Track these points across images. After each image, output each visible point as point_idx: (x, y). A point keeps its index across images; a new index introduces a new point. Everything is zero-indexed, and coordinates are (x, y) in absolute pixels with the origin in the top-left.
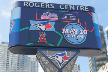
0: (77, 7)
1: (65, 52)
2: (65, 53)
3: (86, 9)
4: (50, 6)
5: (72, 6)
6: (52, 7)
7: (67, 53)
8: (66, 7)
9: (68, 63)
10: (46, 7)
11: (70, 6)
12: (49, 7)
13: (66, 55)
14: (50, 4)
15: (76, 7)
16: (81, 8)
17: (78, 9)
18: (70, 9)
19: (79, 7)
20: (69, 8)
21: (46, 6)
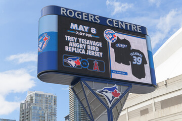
0: (128, 24)
1: (116, 85)
2: (115, 87)
3: (138, 29)
4: (95, 19)
5: (122, 22)
6: (97, 21)
7: (117, 88)
8: (115, 23)
9: (118, 100)
10: (90, 20)
11: (120, 23)
12: (94, 21)
13: (117, 90)
14: (95, 16)
15: (126, 25)
16: (133, 28)
17: (129, 29)
18: (120, 27)
19: (130, 26)
20: (118, 25)
21: (90, 18)
